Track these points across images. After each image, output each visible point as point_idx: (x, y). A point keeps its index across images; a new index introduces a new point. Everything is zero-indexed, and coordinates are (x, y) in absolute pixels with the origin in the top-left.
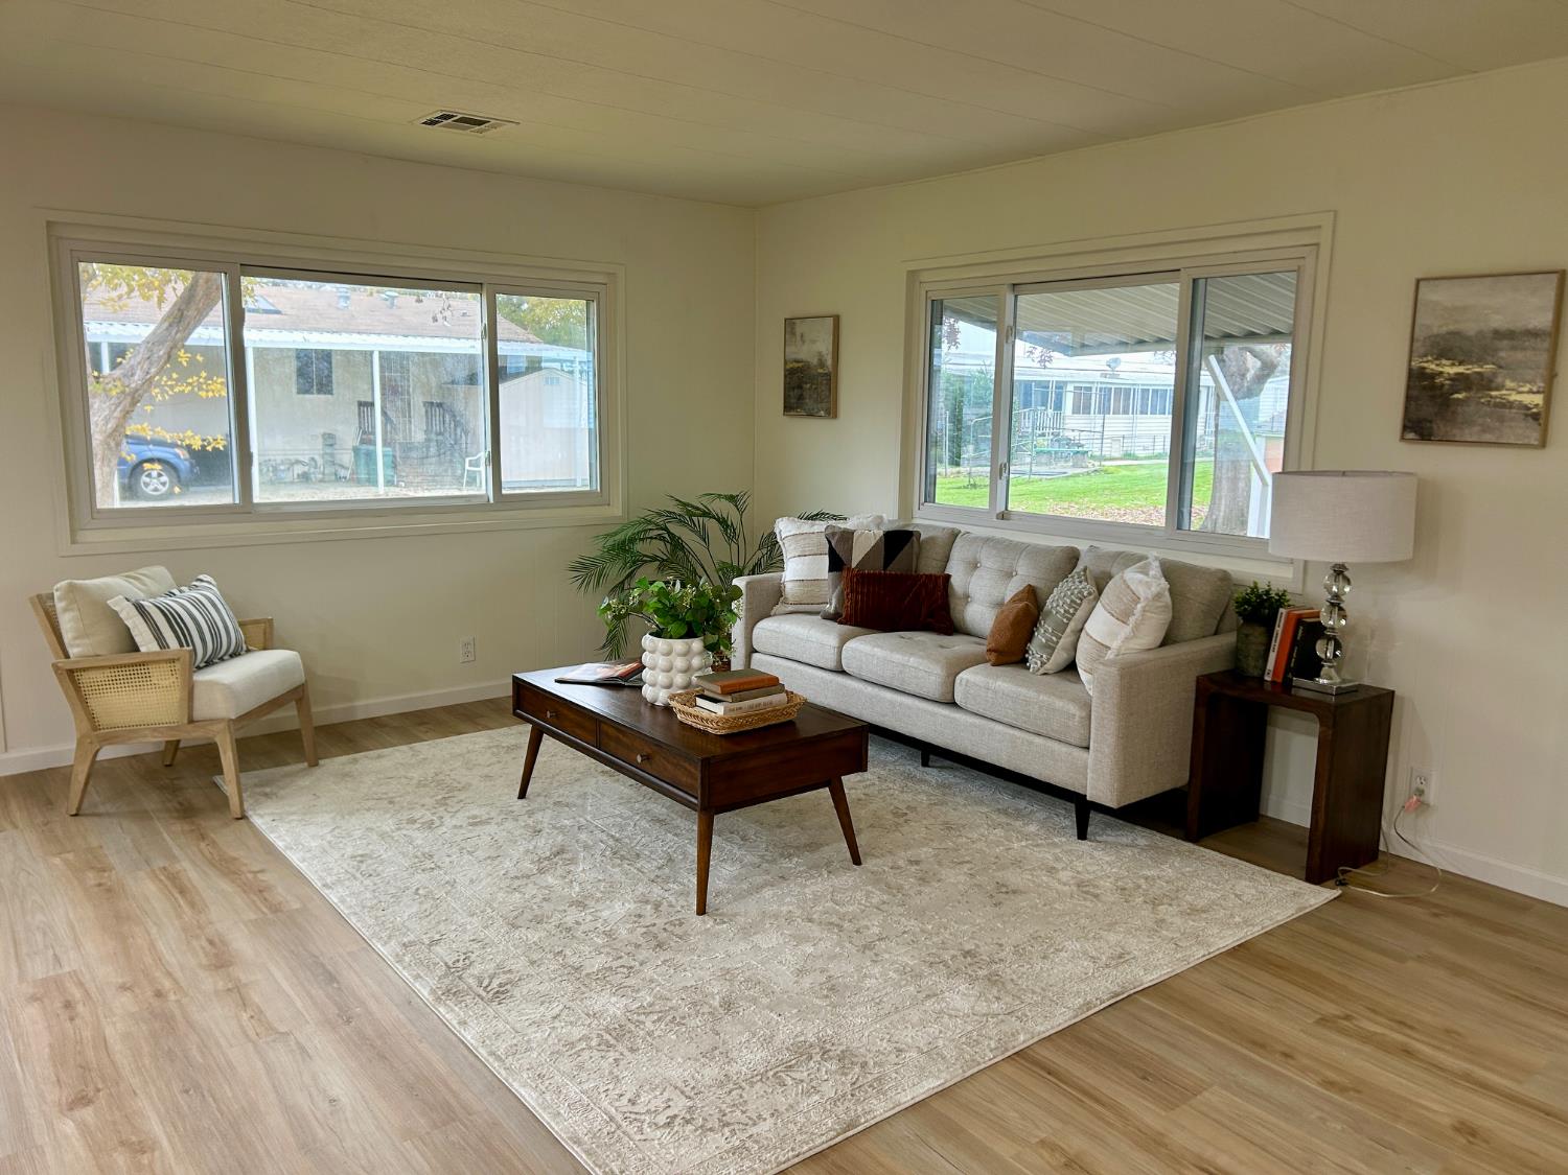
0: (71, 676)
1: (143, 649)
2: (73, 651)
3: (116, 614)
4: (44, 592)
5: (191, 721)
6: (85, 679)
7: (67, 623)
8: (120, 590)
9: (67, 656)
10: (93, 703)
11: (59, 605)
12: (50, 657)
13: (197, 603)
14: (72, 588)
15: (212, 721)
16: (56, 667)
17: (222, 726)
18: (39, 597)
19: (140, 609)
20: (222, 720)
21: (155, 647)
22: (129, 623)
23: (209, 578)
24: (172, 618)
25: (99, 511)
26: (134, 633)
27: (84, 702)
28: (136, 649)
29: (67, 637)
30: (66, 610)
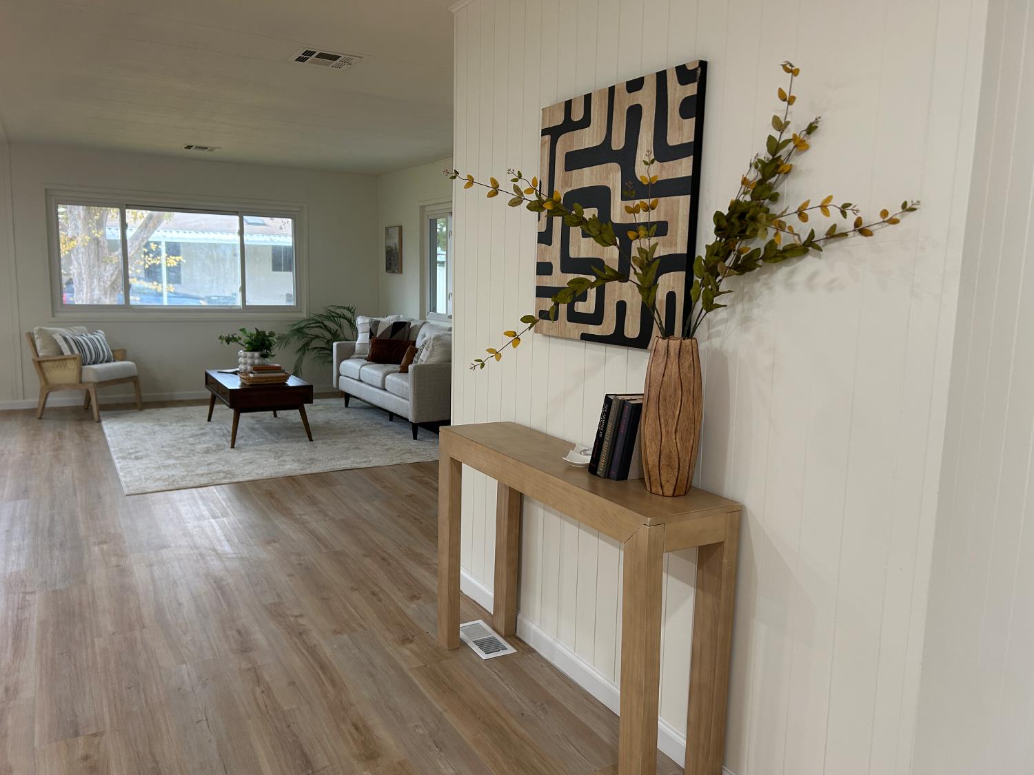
0: (39, 363)
1: (65, 354)
2: (40, 354)
3: (55, 340)
4: (31, 331)
5: (81, 382)
6: (45, 365)
7: (38, 343)
8: (59, 332)
9: (38, 356)
10: (47, 375)
11: (36, 336)
12: (32, 356)
13: (91, 340)
14: (40, 330)
15: (88, 383)
16: (33, 360)
17: (92, 384)
18: (29, 333)
19: (65, 339)
20: (91, 382)
21: (69, 353)
22: (60, 344)
23: (101, 331)
24: (77, 343)
25: (64, 305)
26: (62, 348)
27: (44, 375)
28: (63, 354)
29: (38, 348)
30: (38, 338)
